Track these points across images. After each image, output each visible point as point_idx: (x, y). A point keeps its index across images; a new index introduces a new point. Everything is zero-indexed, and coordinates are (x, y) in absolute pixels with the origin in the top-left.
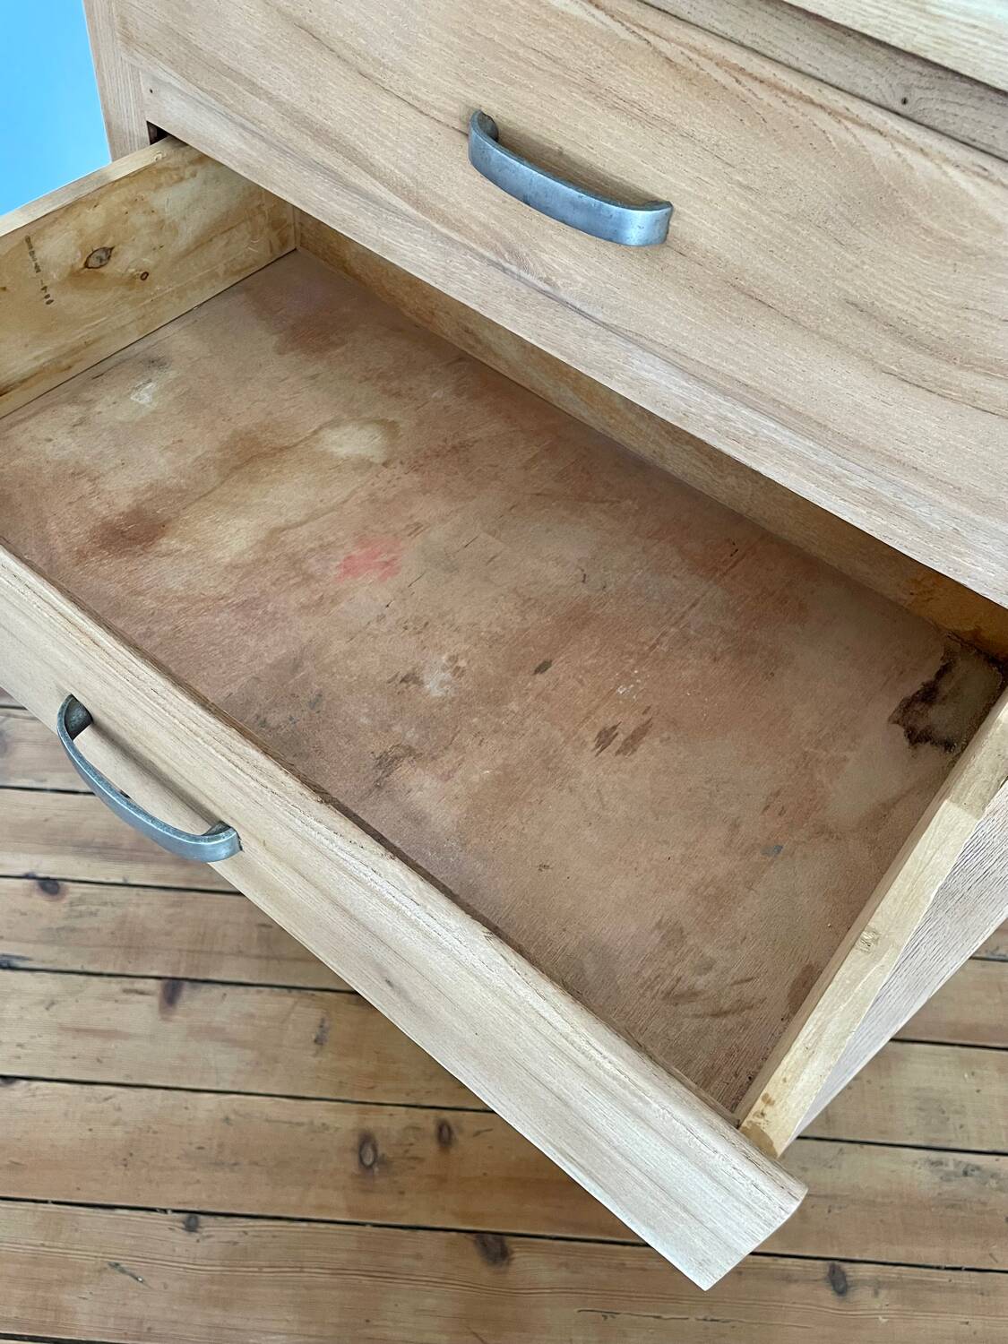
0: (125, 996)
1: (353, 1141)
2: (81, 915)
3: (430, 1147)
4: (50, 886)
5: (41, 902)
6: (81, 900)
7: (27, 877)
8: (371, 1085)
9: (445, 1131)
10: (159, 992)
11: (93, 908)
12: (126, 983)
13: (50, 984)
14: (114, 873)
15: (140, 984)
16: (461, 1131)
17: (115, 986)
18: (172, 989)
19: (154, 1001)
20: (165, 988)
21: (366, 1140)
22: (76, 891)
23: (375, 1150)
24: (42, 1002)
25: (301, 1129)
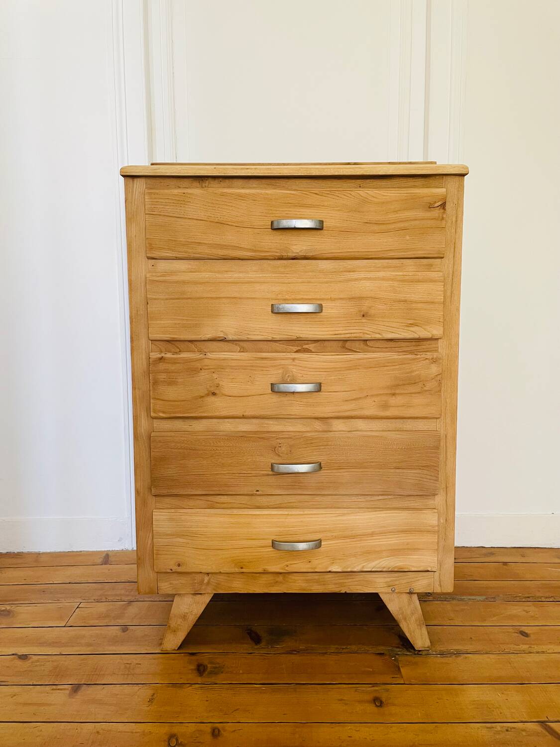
0: (52, 691)
1: (166, 738)
2: (36, 666)
3: (208, 738)
4: (24, 657)
5: (19, 663)
6: (38, 661)
7: (13, 655)
8: (177, 716)
9: (216, 730)
10: (70, 689)
11: (43, 664)
12: (54, 687)
13: (16, 689)
14: (56, 651)
15: (59, 687)
16: (225, 730)
17: (48, 688)
18: (76, 688)
19: (67, 692)
20: (72, 688)
21: (172, 736)
22: (35, 658)
23: (177, 740)
24: (10, 695)
25: (138, 734)
